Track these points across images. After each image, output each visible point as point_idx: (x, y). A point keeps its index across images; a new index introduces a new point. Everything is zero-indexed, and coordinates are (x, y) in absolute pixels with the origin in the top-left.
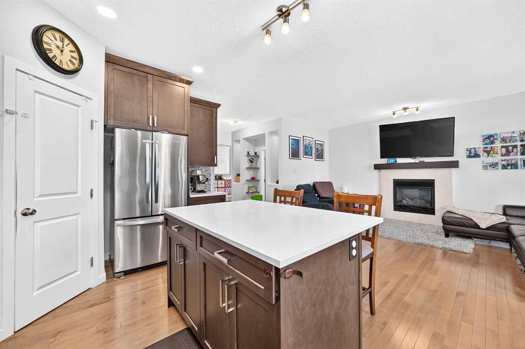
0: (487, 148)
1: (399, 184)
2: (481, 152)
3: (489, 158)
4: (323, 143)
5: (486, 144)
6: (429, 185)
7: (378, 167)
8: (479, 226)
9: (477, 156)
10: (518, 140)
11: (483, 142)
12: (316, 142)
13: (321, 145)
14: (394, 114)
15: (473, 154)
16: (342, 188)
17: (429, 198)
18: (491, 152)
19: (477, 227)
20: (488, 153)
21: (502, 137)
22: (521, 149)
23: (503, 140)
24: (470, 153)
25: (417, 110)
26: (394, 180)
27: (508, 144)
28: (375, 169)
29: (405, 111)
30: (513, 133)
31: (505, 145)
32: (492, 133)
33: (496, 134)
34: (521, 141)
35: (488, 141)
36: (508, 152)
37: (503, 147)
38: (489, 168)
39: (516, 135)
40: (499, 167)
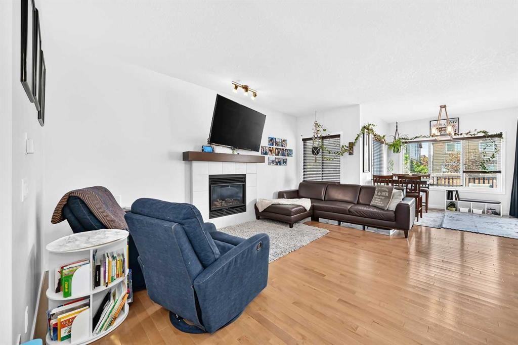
1: (215, 181)
2: (268, 151)
3: (271, 156)
5: (270, 145)
6: (240, 180)
7: (188, 157)
8: (306, 209)
9: (266, 153)
14: (236, 88)
15: (264, 152)
17: (241, 195)
21: (276, 141)
23: (276, 144)
24: (263, 150)
25: (255, 96)
26: (210, 176)
28: (184, 159)
29: (247, 91)
30: (280, 139)
31: (277, 147)
32: (272, 137)
34: (282, 146)
35: (271, 143)
36: (278, 153)
37: (276, 149)
38: (272, 164)
39: (281, 141)
40: (275, 163)
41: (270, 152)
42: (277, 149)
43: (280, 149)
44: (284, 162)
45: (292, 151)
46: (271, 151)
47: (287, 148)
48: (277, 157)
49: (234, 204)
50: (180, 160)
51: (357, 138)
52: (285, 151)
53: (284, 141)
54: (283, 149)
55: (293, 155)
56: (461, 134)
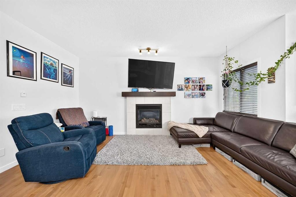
0: (186, 85)
1: (139, 108)
2: (184, 88)
3: (187, 91)
4: (72, 69)
5: (186, 83)
6: (158, 108)
7: (125, 95)
8: (198, 136)
9: (182, 89)
10: (198, 83)
11: (185, 81)
12: (63, 66)
13: (70, 71)
14: (140, 52)
15: (180, 89)
16: (92, 113)
17: (159, 117)
18: (188, 88)
19: (198, 137)
20: (187, 88)
21: (192, 80)
22: (199, 87)
23: (193, 82)
24: (179, 88)
25: (157, 52)
26: (136, 105)
27: (194, 84)
28: (123, 96)
29: (149, 51)
30: (197, 78)
31: (193, 84)
32: (188, 77)
33: (190, 78)
36: (195, 88)
37: (192, 85)
38: (187, 97)
39: (198, 79)
40: (191, 97)
41: (186, 89)
42: (194, 86)
43: (197, 85)
45: (211, 86)
47: (206, 84)
48: (193, 92)
49: (153, 122)
52: (203, 86)
53: (202, 79)
55: (213, 89)
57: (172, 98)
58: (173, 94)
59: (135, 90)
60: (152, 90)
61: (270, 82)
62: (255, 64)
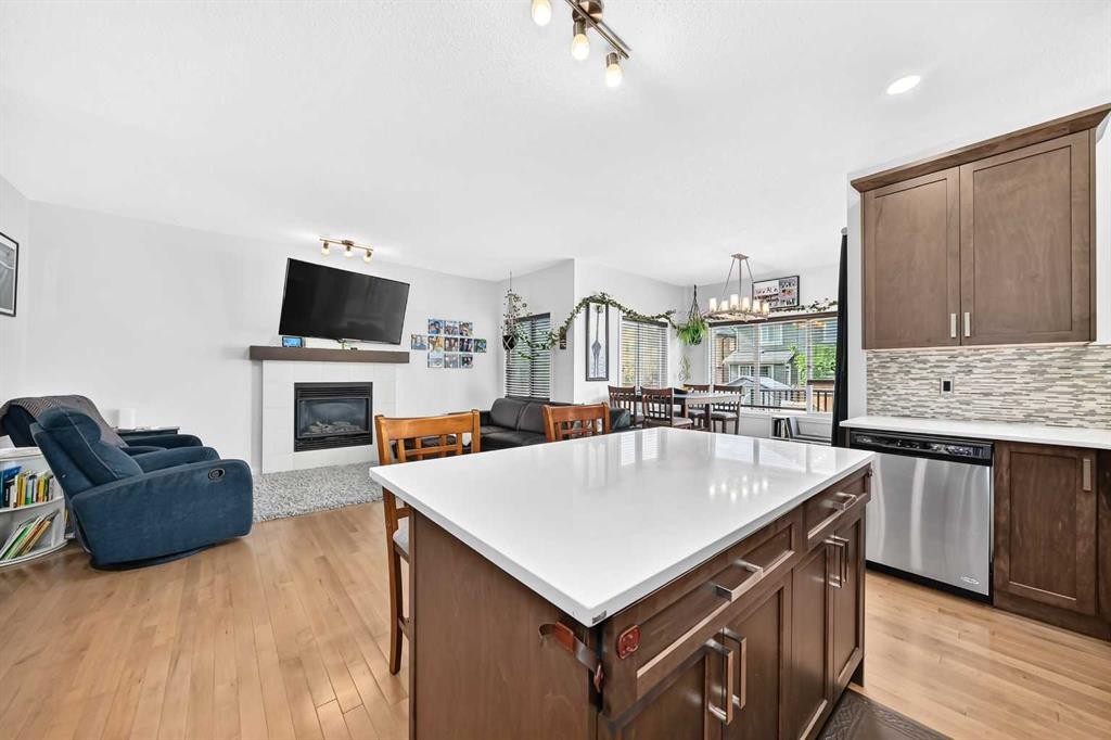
1: (306, 393)
2: (426, 343)
3: (434, 351)
4: (15, 247)
5: (433, 332)
6: (362, 392)
7: (258, 354)
9: (422, 347)
10: (459, 334)
11: (429, 328)
14: (326, 246)
15: (418, 345)
17: (362, 417)
18: (437, 344)
21: (446, 325)
22: (460, 344)
23: (447, 330)
24: (416, 342)
25: (369, 254)
26: (296, 384)
27: (451, 336)
28: (251, 357)
29: (348, 249)
30: (456, 322)
31: (449, 336)
32: (437, 319)
34: (461, 334)
35: (433, 329)
36: (451, 346)
37: (446, 339)
38: (435, 365)
39: (458, 325)
40: (442, 364)
41: (431, 345)
42: (449, 339)
43: (456, 340)
44: (466, 361)
45: (485, 342)
46: (434, 343)
47: (473, 337)
48: (448, 353)
49: (346, 430)
50: (244, 358)
51: (571, 319)
52: (468, 342)
53: (466, 325)
54: (462, 340)
55: (488, 349)
56: (803, 308)
57: (399, 368)
58: (403, 358)
59: (293, 341)
60: (349, 345)
61: (562, 348)
62: (547, 315)
